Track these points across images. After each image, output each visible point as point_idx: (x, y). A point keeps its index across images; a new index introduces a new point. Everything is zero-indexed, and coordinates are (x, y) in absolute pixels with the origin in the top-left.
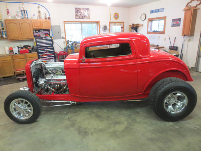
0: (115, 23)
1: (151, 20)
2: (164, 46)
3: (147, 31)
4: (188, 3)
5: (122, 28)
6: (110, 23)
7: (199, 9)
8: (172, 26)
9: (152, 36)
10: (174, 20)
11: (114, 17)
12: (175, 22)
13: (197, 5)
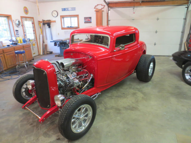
0: (26, 18)
1: (63, 17)
2: (82, 39)
3: (61, 27)
4: (96, 6)
5: (32, 23)
6: (22, 17)
7: (103, 11)
8: (85, 23)
9: (67, 31)
10: (85, 18)
11: (24, 11)
12: (87, 20)
13: (102, 8)
